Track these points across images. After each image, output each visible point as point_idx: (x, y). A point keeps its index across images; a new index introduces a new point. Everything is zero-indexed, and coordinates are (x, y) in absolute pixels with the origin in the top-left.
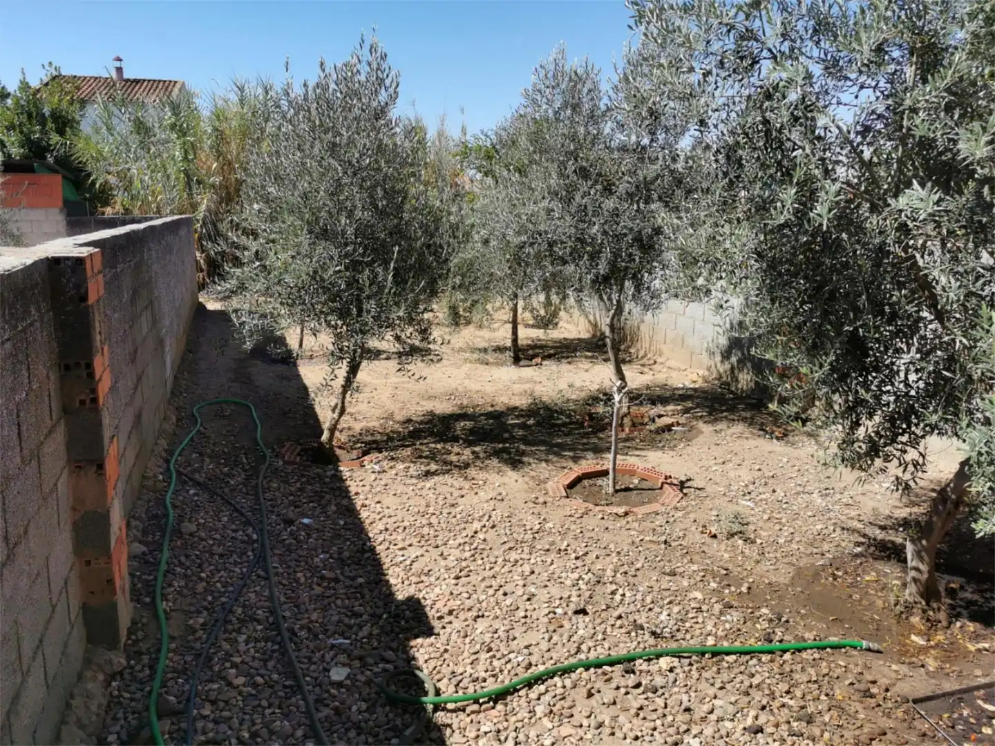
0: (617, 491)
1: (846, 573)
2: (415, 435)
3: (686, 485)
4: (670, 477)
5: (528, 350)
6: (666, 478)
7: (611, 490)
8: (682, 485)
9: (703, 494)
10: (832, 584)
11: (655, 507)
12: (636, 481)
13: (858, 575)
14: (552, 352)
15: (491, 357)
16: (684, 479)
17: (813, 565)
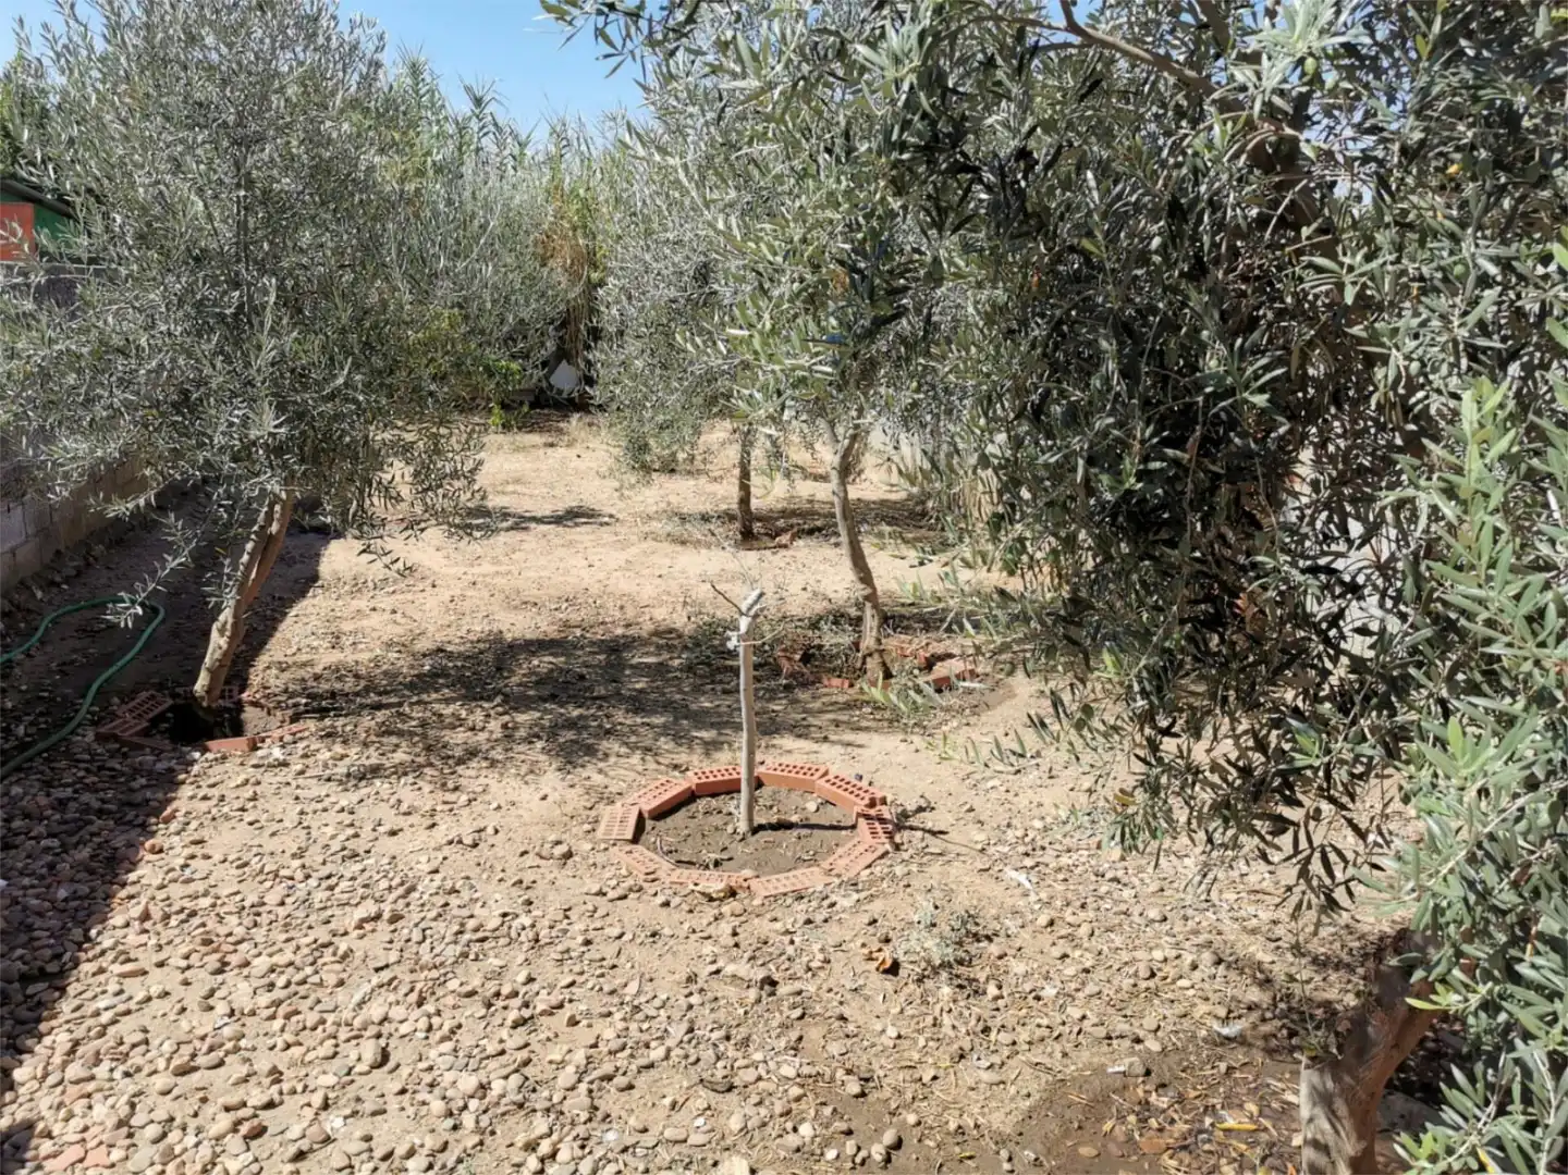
0: (756, 830)
1: (1181, 1099)
2: (423, 683)
3: (913, 822)
4: (884, 801)
5: (777, 519)
6: (872, 804)
7: (743, 827)
8: (902, 822)
9: (935, 845)
10: (1130, 1139)
11: (811, 878)
12: (812, 806)
13: (1210, 1109)
14: (819, 523)
15: (696, 531)
16: (911, 807)
17: (1099, 1070)
